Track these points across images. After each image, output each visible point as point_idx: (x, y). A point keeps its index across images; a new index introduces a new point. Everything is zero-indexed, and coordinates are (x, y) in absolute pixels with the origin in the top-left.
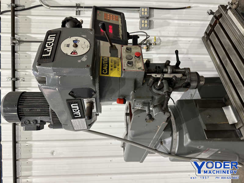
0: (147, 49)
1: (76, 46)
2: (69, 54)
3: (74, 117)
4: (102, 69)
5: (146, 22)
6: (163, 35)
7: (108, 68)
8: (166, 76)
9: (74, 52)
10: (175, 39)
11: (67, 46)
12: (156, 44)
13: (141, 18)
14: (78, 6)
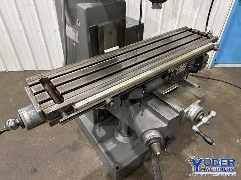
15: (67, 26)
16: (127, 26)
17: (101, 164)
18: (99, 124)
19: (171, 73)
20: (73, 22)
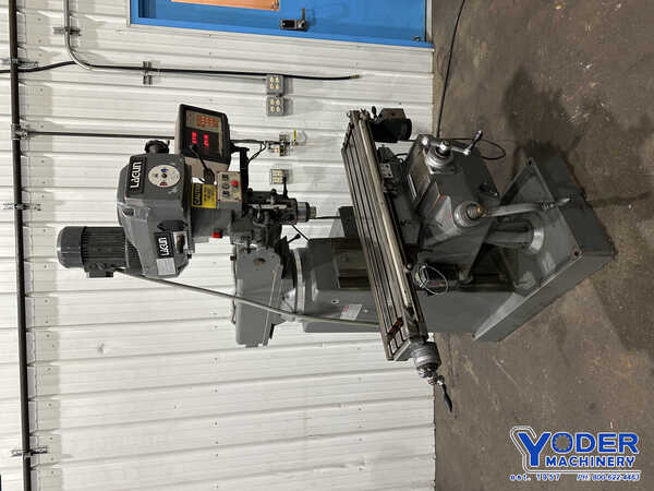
0: (282, 151)
1: (165, 176)
2: (158, 185)
3: (160, 255)
4: (194, 199)
5: (278, 102)
6: (310, 126)
7: (201, 199)
8: (265, 207)
9: (163, 183)
11: (155, 176)
12: (297, 144)
13: (268, 94)
14: (147, 68)
15: (342, 318)
16: (342, 234)
17: (587, 281)
18: (514, 283)
19: (388, 190)
20: (336, 310)
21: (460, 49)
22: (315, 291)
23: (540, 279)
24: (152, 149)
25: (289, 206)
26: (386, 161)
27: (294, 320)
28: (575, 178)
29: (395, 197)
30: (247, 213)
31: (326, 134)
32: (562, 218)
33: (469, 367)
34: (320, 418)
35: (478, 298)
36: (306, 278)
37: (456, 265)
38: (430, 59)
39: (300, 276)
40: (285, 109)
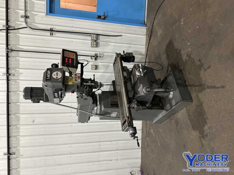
1: (57, 75)
2: (55, 78)
3: (55, 97)
4: (66, 82)
5: (95, 43)
6: (105, 51)
7: (68, 81)
8: (87, 84)
9: (57, 77)
10: (112, 54)
11: (54, 75)
12: (100, 57)
13: (91, 40)
14: (51, 30)
15: (111, 116)
16: (113, 90)
17: (185, 109)
18: (164, 107)
19: (125, 80)
20: (109, 113)
21: (154, 29)
22: (103, 108)
23: (171, 107)
24: (54, 66)
25: (95, 84)
26: (125, 71)
27: (96, 116)
28: (184, 77)
29: (127, 82)
30: (82, 85)
31: (110, 54)
32: (178, 90)
33: (152, 131)
34: (104, 145)
35: (153, 111)
36: (100, 104)
37: (146, 102)
38: (145, 30)
39: (98, 103)
40: (97, 45)
